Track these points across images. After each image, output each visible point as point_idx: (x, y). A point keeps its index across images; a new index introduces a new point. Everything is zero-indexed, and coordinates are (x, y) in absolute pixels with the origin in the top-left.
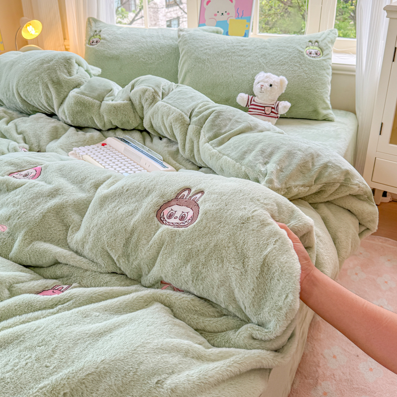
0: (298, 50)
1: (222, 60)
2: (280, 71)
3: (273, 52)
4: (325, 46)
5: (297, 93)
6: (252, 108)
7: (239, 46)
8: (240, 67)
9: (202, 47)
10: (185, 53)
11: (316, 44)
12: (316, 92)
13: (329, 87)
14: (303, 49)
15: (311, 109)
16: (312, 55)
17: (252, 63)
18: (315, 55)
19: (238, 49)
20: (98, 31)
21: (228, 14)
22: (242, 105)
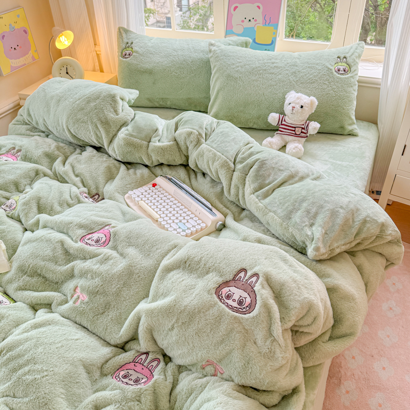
0: (327, 67)
1: (254, 78)
2: (310, 89)
3: (303, 69)
4: (353, 62)
5: (325, 111)
6: (282, 128)
7: (269, 63)
8: (271, 86)
9: (233, 64)
10: (217, 70)
11: (345, 60)
12: (344, 109)
13: (355, 103)
14: (332, 66)
15: (337, 125)
16: (340, 72)
17: (283, 82)
18: (343, 72)
19: (269, 66)
20: (130, 42)
21: (256, 20)
22: (273, 124)
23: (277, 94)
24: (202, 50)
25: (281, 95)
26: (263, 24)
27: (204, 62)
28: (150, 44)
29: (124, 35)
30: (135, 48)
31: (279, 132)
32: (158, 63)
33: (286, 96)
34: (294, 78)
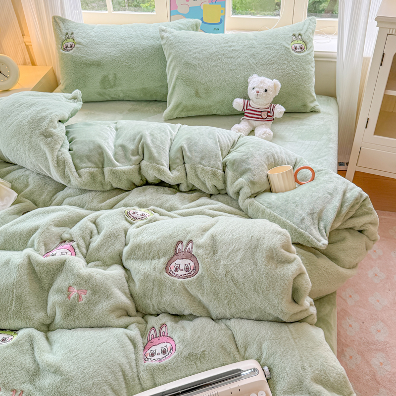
0: (284, 46)
2: (270, 70)
6: (248, 113)
8: (231, 70)
9: (190, 51)
10: (174, 58)
11: (300, 37)
12: (304, 87)
13: (314, 79)
14: (289, 44)
15: (300, 104)
17: (243, 65)
18: (300, 50)
19: (226, 50)
22: (238, 110)
23: (238, 78)
25: (243, 79)
26: (209, 2)
27: (155, 49)
31: (245, 117)
34: (254, 60)
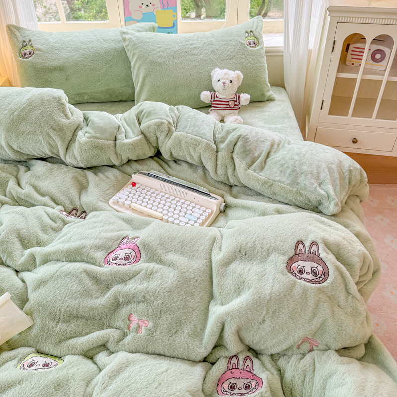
0: (240, 42)
1: (177, 61)
3: (220, 47)
7: (188, 44)
8: (195, 66)
11: (252, 33)
15: (258, 93)
16: (251, 45)
17: (205, 61)
18: (253, 45)
19: (188, 48)
20: (27, 41)
21: (154, 5)
22: (206, 102)
23: (203, 73)
24: (112, 39)
25: (207, 74)
26: (161, 8)
27: (118, 51)
28: (51, 40)
29: (17, 33)
30: (36, 46)
31: (213, 108)
32: (68, 58)
33: (212, 74)
34: (214, 56)
